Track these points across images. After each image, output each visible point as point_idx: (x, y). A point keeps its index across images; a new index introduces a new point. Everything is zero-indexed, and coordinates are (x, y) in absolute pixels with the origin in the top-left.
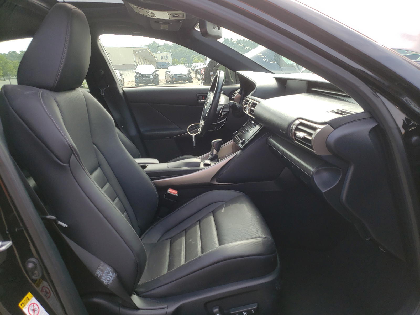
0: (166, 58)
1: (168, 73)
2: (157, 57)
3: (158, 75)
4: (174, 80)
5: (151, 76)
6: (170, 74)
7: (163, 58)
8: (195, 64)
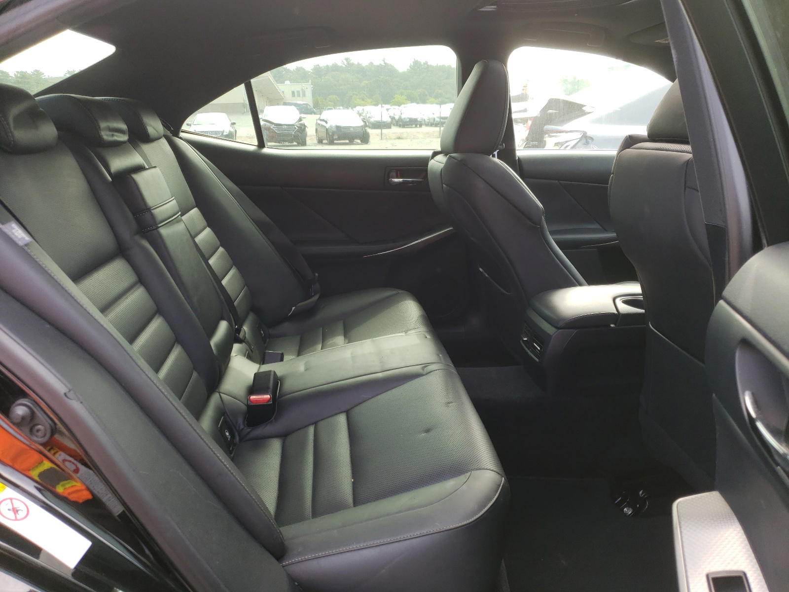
0: (301, 95)
1: (324, 123)
2: (283, 92)
3: (305, 126)
4: (335, 137)
5: (293, 128)
6: (328, 126)
7: (296, 94)
8: (362, 107)
